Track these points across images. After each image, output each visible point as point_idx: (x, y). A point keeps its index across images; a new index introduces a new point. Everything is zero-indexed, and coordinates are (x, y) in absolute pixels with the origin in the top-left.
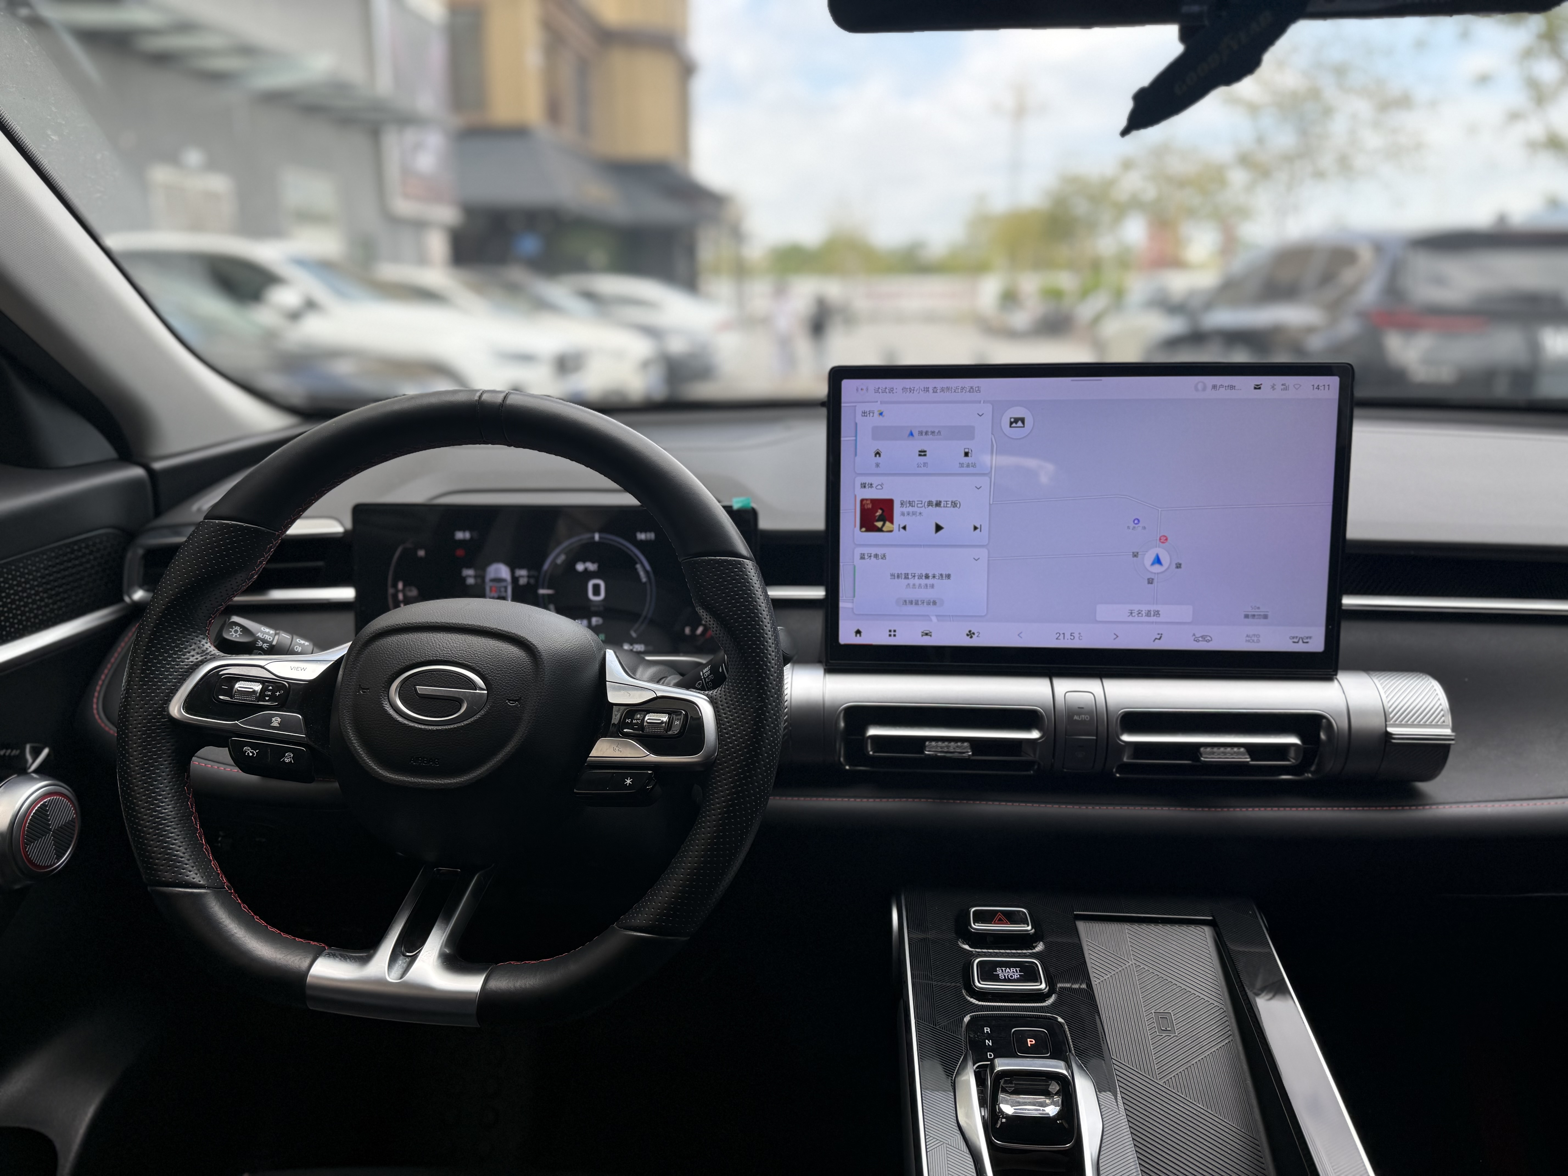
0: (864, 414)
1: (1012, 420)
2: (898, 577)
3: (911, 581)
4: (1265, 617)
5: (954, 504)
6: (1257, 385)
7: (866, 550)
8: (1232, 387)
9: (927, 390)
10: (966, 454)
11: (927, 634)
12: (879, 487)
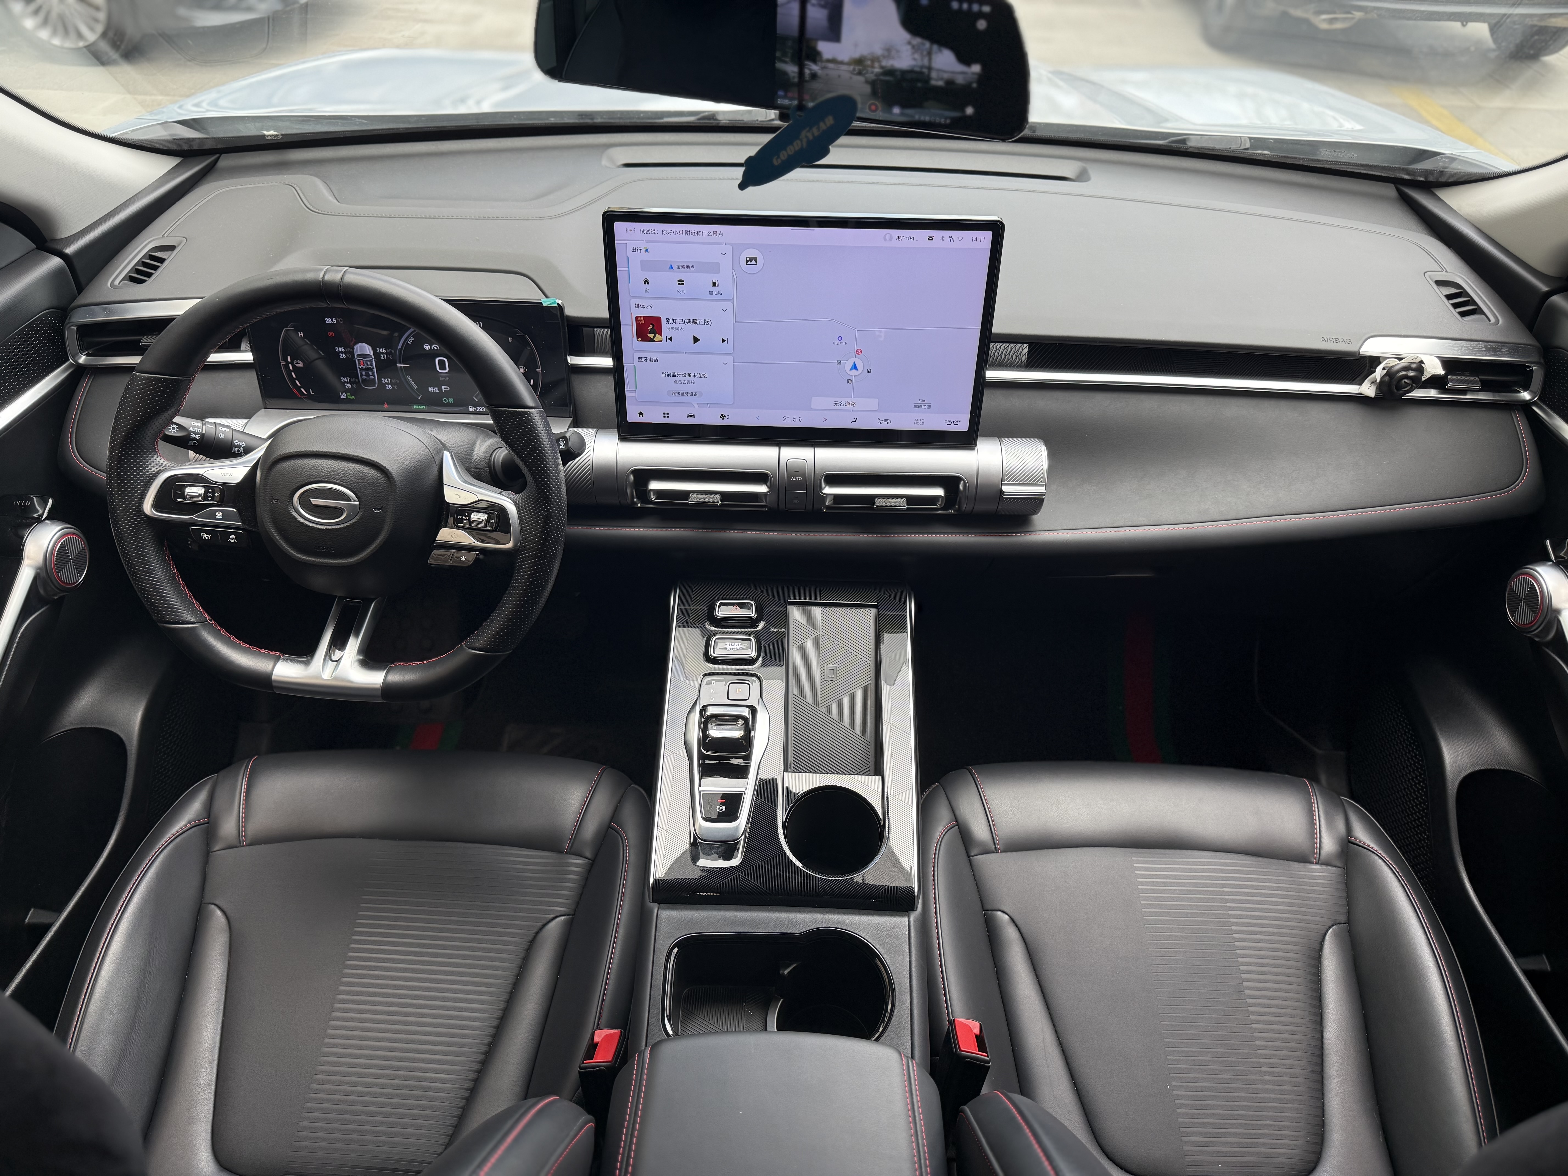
0: (634, 250)
1: (748, 259)
2: (668, 375)
3: (678, 378)
4: (929, 407)
5: (707, 322)
6: (931, 237)
7: (643, 355)
8: (911, 238)
9: (681, 232)
10: (714, 284)
11: (691, 416)
12: (649, 307)
